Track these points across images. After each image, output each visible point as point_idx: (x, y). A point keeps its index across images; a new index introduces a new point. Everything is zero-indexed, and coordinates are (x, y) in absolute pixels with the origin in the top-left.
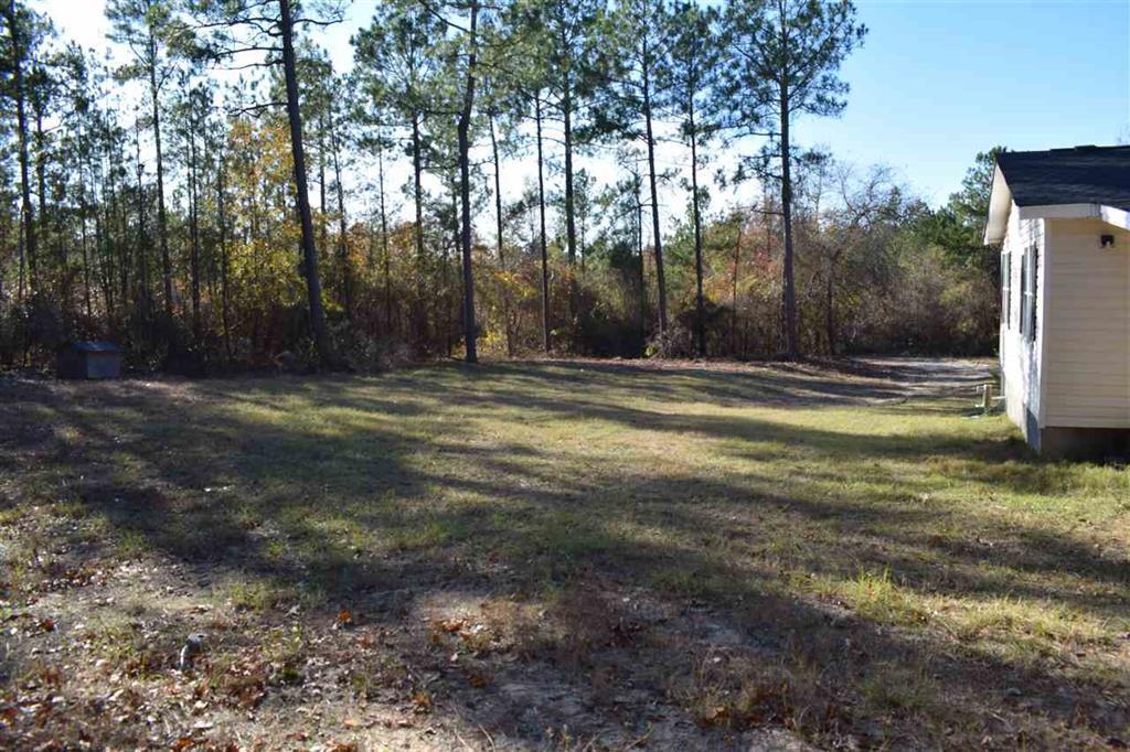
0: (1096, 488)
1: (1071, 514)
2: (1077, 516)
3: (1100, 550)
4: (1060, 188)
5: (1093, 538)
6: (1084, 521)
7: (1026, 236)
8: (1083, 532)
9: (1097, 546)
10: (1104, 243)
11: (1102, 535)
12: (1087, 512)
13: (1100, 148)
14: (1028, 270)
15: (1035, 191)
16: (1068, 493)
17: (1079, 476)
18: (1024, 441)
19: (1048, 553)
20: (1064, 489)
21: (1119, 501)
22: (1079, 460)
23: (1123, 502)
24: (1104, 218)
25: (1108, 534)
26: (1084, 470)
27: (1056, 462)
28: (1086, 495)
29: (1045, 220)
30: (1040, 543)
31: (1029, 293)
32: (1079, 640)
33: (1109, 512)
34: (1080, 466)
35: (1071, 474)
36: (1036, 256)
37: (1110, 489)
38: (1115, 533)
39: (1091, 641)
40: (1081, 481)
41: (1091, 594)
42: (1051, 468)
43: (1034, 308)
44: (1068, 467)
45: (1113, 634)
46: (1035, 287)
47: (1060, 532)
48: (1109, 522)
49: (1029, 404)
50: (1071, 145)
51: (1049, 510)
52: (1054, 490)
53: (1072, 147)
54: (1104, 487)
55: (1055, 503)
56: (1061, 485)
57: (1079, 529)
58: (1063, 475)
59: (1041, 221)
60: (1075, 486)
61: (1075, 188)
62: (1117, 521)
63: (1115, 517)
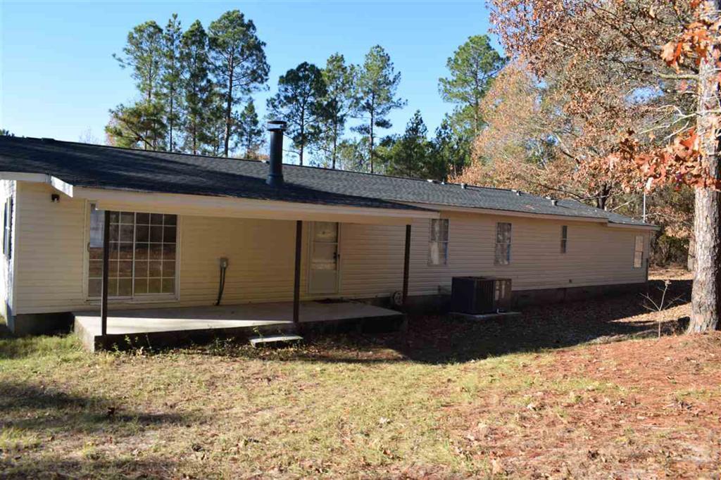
0: (46, 350)
1: (29, 369)
2: (32, 370)
3: (44, 389)
4: (28, 162)
5: (41, 382)
6: (36, 372)
7: (8, 191)
8: (35, 379)
9: (42, 386)
10: (53, 199)
11: (47, 380)
12: (40, 366)
13: (57, 141)
14: (8, 212)
15: (11, 163)
16: (28, 356)
17: (37, 344)
18: (5, 325)
19: (11, 396)
20: (26, 354)
21: (59, 357)
22: (38, 334)
23: (61, 357)
24: (53, 184)
25: (50, 378)
26: (41, 340)
27: (23, 336)
28: (39, 355)
29: (17, 181)
30: (6, 391)
31: (8, 228)
32: (18, 448)
33: (51, 364)
34: (38, 338)
35: (32, 344)
36: (12, 205)
37: (55, 351)
38: (55, 377)
39: (26, 447)
40: (38, 347)
41: (35, 417)
42: (20, 341)
43: (10, 237)
44: (31, 339)
45: (42, 439)
46: (11, 224)
47: (20, 382)
48: (51, 371)
49: (8, 300)
50: (40, 137)
51: (14, 368)
52: (19, 355)
53: (40, 138)
54: (51, 350)
55: (19, 363)
56: (24, 351)
57: (33, 378)
58: (25, 346)
59: (15, 182)
60: (34, 351)
61: (37, 163)
62: (57, 369)
63: (55, 367)
